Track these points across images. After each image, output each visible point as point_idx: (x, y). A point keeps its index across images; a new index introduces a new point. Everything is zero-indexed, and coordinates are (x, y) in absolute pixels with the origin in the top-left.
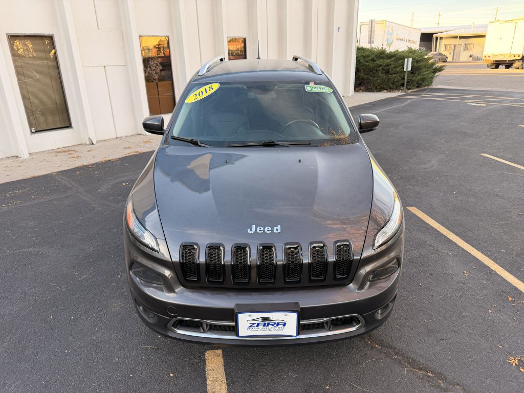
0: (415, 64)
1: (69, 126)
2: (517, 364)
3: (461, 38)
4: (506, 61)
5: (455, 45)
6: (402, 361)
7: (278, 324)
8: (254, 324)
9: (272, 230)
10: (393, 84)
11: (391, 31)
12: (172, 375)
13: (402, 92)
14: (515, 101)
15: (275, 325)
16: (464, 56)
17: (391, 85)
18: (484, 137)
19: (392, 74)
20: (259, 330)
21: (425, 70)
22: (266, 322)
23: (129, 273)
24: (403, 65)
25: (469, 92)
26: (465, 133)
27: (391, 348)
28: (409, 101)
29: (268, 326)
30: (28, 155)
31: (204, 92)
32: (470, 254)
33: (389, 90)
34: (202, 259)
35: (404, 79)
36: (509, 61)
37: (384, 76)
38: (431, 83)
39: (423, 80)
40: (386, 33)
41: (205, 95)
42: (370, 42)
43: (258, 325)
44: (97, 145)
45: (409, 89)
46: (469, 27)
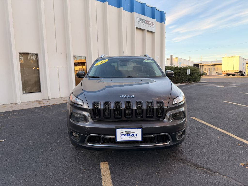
0: (192, 72)
1: (40, 91)
2: (244, 165)
3: (211, 65)
4: (232, 73)
5: (209, 69)
6: (191, 165)
7: (134, 135)
8: (123, 135)
9: (131, 97)
10: (182, 80)
11: (180, 62)
12: (85, 170)
13: (187, 83)
14: (237, 85)
15: (132, 135)
16: (214, 73)
17: (182, 81)
18: (224, 96)
19: (181, 76)
20: (125, 138)
21: (196, 74)
22: (128, 134)
23: (69, 119)
24: (186, 72)
25: (217, 83)
26: (216, 95)
27: (186, 160)
28: (190, 86)
29: (129, 136)
30: (20, 103)
31: (102, 62)
32: (220, 131)
33: (181, 83)
34: (101, 107)
35: (187, 78)
36: (233, 73)
37: (178, 77)
38: (199, 80)
39: (196, 78)
40: (178, 62)
41: (102, 63)
42: (171, 64)
43: (125, 135)
44: (51, 100)
45: (190, 82)
46: (215, 61)
